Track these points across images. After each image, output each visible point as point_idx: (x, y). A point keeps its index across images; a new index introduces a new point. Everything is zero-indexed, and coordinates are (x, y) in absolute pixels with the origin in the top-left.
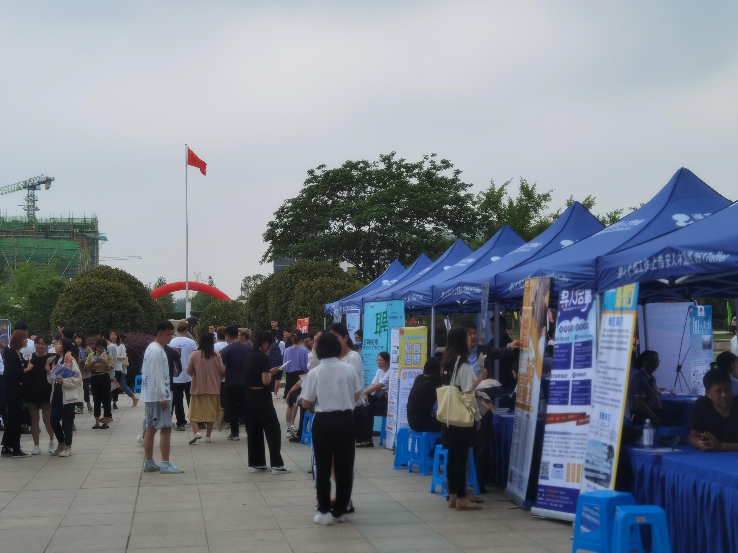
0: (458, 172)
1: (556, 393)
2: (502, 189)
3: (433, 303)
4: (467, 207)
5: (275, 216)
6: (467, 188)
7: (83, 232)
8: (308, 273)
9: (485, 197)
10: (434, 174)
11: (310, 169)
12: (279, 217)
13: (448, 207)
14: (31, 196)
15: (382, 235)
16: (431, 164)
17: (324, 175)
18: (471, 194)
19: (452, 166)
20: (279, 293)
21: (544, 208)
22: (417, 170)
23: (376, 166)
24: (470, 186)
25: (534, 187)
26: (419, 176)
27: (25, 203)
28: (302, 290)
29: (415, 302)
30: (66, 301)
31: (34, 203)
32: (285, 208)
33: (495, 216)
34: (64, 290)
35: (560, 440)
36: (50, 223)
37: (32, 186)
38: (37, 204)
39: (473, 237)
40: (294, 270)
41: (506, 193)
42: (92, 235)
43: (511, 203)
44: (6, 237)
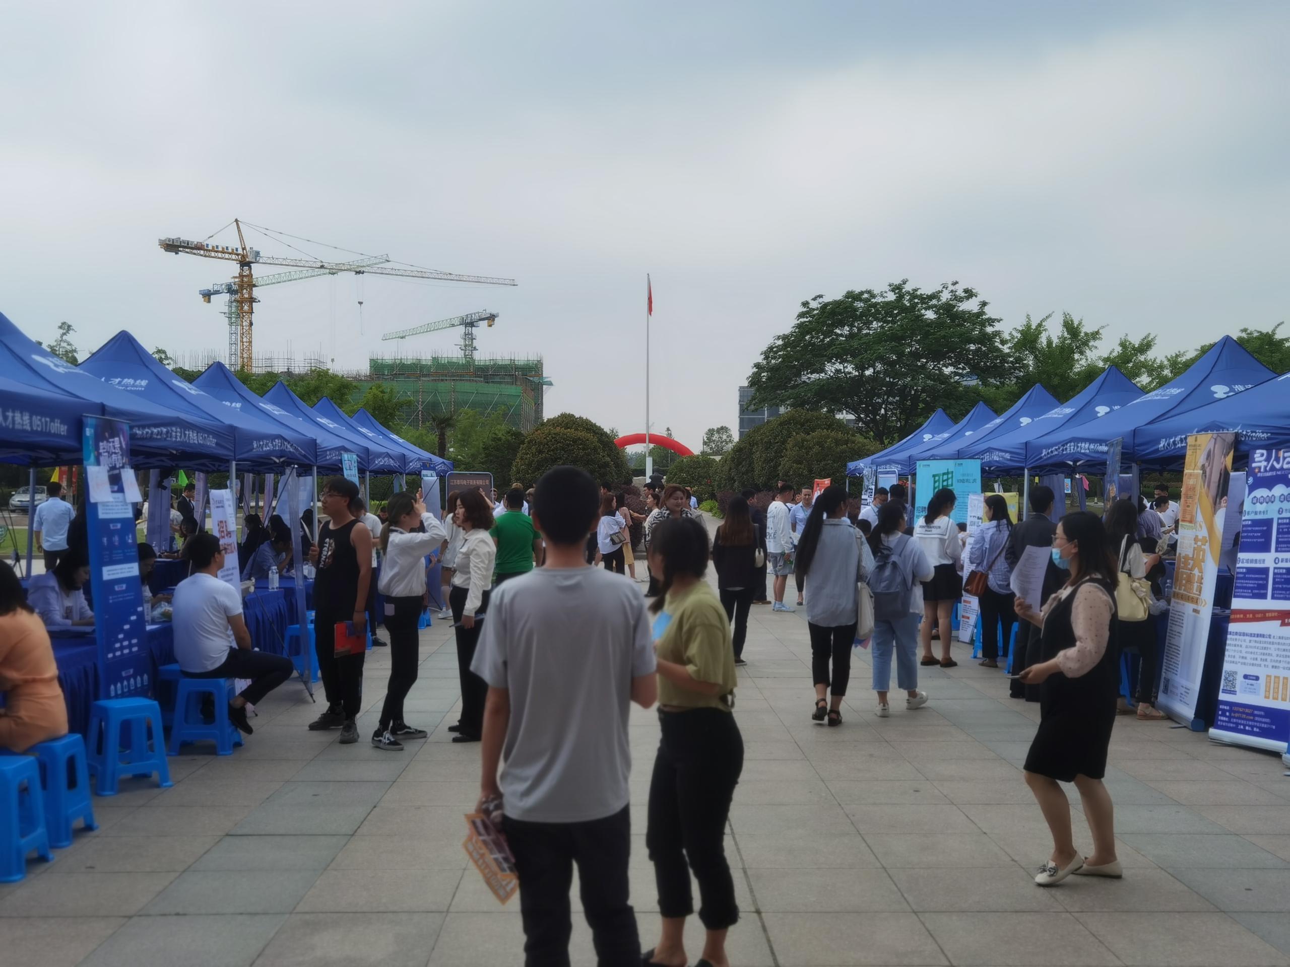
0: (984, 304)
1: (1247, 583)
2: (1040, 325)
3: (1027, 464)
4: (995, 347)
5: (763, 357)
6: (994, 324)
7: (526, 375)
8: (802, 425)
9: (1019, 335)
10: (954, 307)
11: (804, 300)
12: (766, 358)
13: (972, 347)
14: (469, 334)
15: (892, 380)
16: (951, 294)
17: (821, 307)
18: (1000, 331)
19: (976, 296)
20: (767, 449)
21: (1092, 349)
22: (934, 302)
23: (884, 297)
24: (999, 321)
25: (1080, 324)
26: (937, 309)
27: (462, 342)
28: (796, 445)
29: (996, 461)
30: (528, 453)
31: (472, 343)
32: (774, 348)
33: (1031, 357)
34: (526, 440)
35: (1253, 644)
36: (489, 365)
37: (469, 323)
38: (475, 343)
39: (1003, 384)
40: (786, 421)
41: (1045, 330)
42: (536, 379)
43: (1050, 343)
44: (442, 380)
